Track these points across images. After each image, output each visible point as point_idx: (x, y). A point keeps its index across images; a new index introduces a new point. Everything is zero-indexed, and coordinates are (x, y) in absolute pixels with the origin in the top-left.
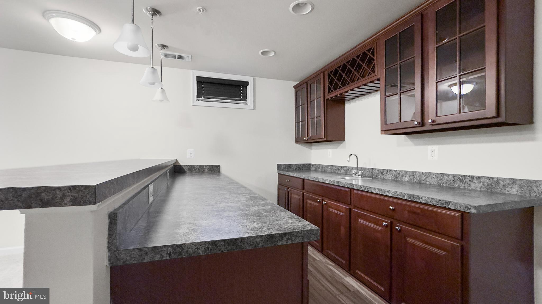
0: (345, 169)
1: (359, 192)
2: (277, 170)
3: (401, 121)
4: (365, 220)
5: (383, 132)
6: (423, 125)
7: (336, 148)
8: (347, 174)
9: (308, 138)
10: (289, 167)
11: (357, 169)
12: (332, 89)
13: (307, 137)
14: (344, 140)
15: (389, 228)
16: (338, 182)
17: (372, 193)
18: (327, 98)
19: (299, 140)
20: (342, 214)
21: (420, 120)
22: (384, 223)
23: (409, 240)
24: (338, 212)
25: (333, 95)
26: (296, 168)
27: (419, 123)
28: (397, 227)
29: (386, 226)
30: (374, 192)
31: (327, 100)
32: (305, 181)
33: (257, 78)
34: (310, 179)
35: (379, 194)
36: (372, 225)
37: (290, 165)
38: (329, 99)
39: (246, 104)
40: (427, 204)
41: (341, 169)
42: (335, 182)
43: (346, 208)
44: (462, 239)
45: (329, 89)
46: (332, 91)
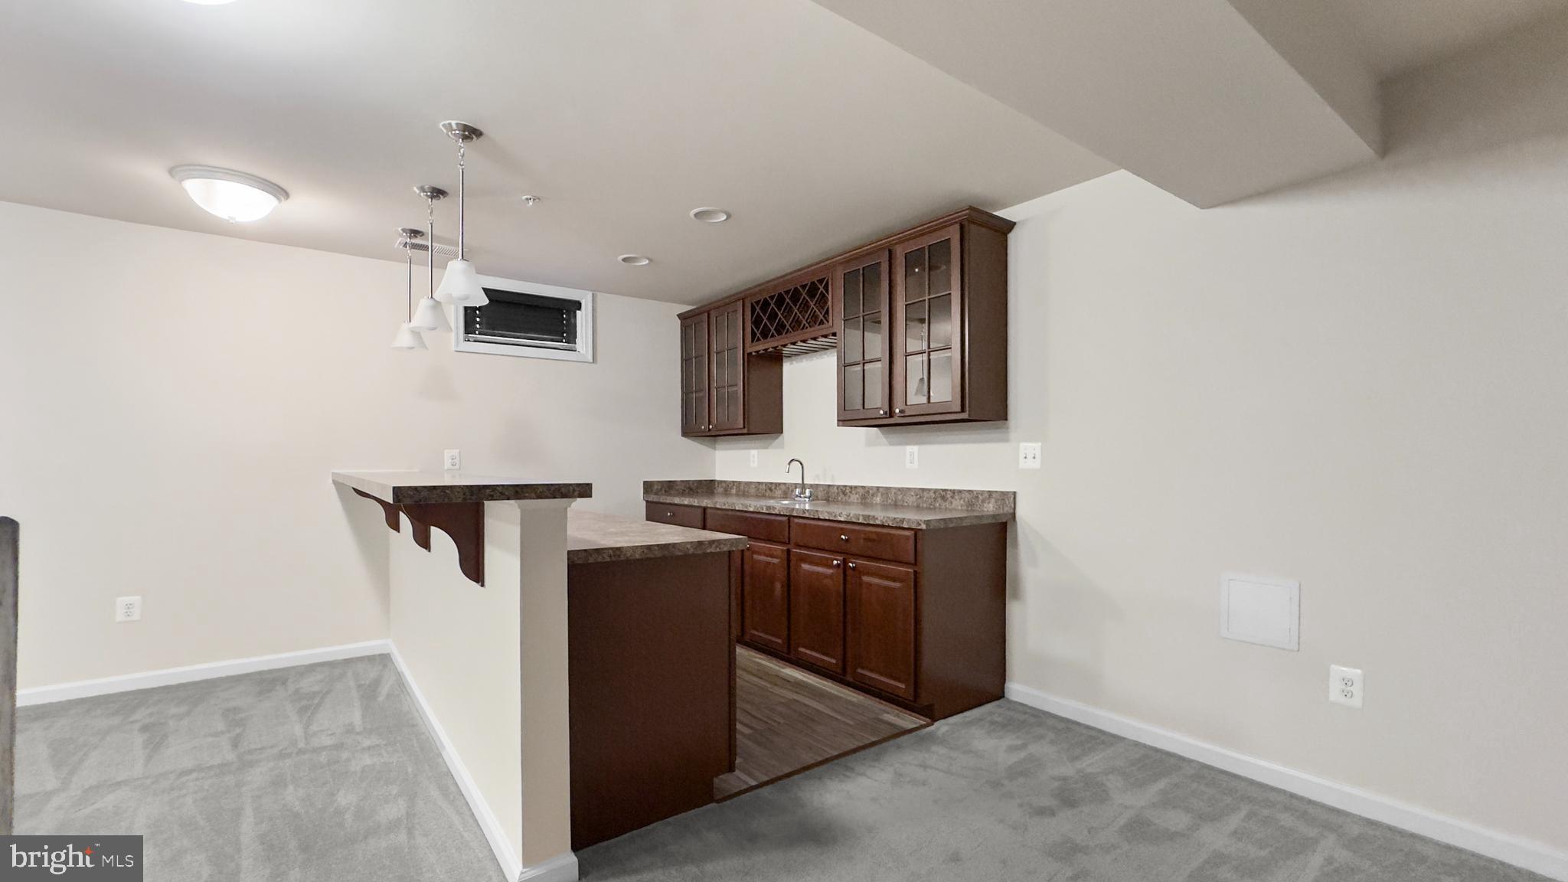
0: (783, 487)
1: (801, 521)
2: (644, 493)
3: (864, 408)
4: (811, 563)
5: (841, 423)
6: (891, 416)
7: (766, 448)
8: (785, 496)
9: (711, 427)
10: (669, 486)
11: (803, 486)
12: (758, 335)
13: (709, 425)
14: (781, 432)
15: (841, 571)
16: (769, 508)
17: (819, 519)
18: (748, 350)
19: (690, 430)
20: (776, 561)
21: (887, 409)
22: (835, 562)
23: (866, 579)
24: (769, 559)
25: (761, 347)
26: (684, 490)
27: (885, 413)
28: (851, 565)
29: (838, 565)
30: (821, 517)
31: (750, 354)
32: (709, 511)
33: (599, 295)
34: (718, 506)
35: (829, 520)
36: (820, 569)
37: (671, 484)
38: (754, 354)
39: (575, 351)
40: (883, 526)
41: (775, 488)
42: (764, 508)
43: (782, 550)
44: (915, 564)
45: (754, 334)
46: (758, 340)
